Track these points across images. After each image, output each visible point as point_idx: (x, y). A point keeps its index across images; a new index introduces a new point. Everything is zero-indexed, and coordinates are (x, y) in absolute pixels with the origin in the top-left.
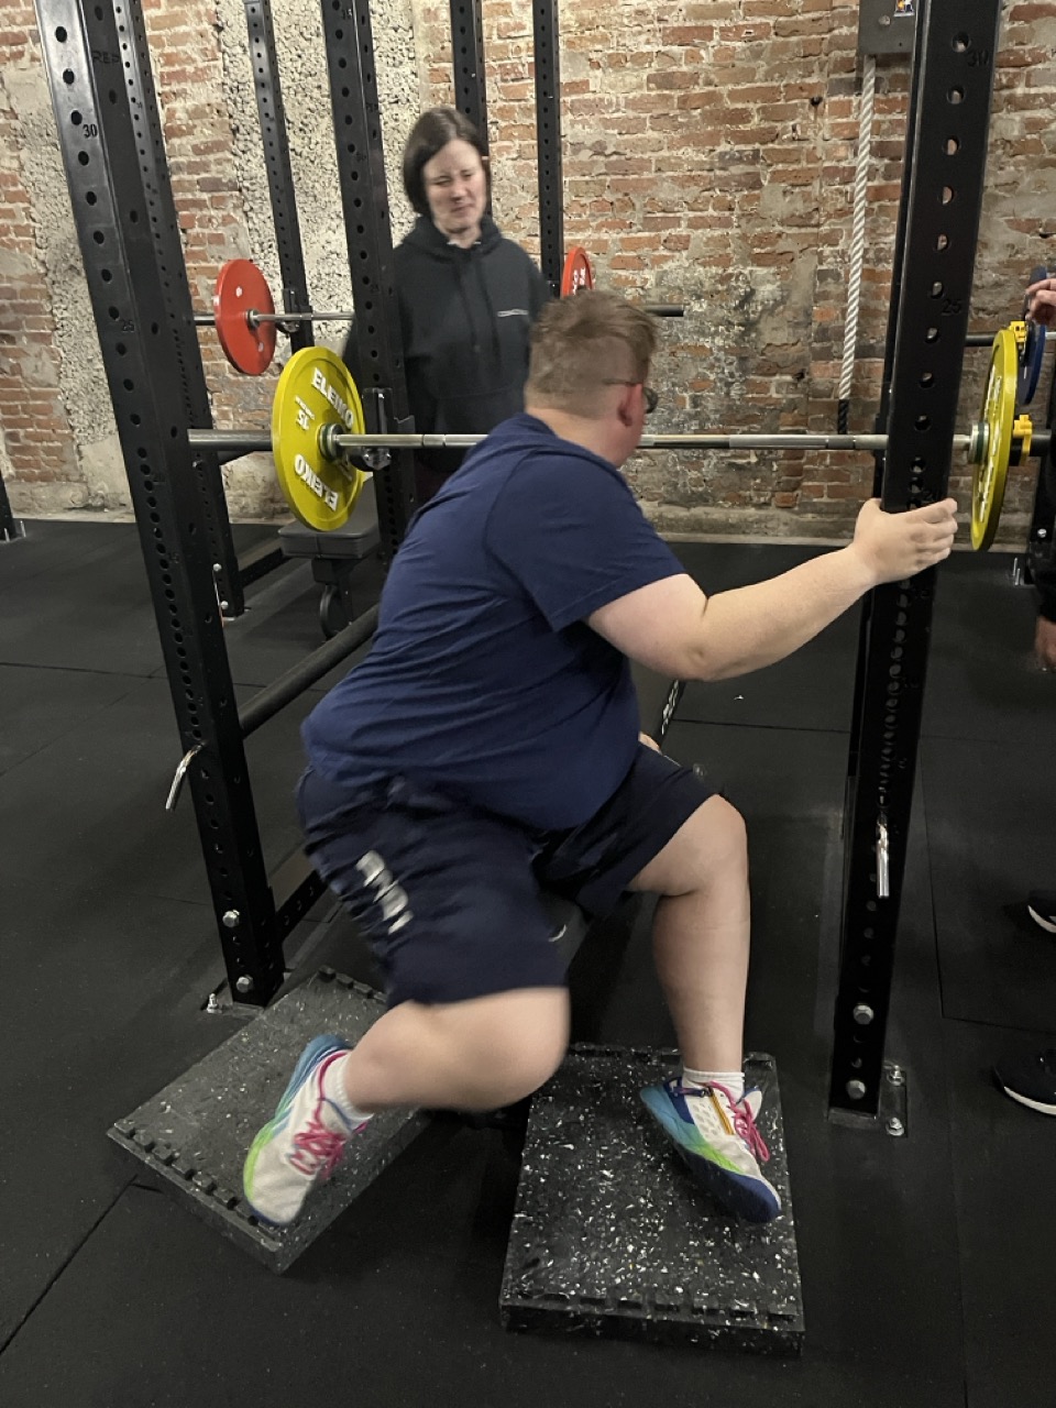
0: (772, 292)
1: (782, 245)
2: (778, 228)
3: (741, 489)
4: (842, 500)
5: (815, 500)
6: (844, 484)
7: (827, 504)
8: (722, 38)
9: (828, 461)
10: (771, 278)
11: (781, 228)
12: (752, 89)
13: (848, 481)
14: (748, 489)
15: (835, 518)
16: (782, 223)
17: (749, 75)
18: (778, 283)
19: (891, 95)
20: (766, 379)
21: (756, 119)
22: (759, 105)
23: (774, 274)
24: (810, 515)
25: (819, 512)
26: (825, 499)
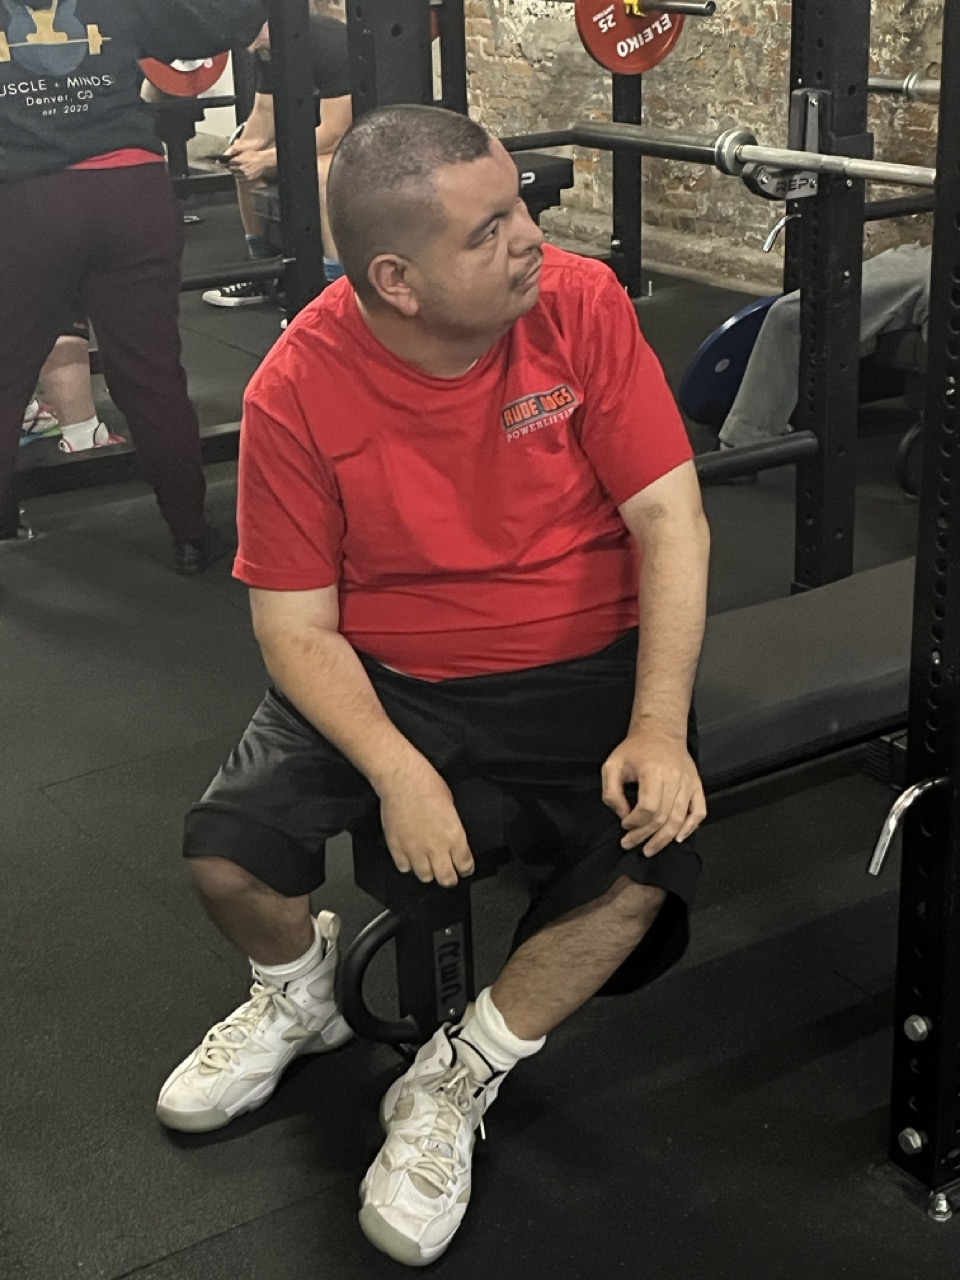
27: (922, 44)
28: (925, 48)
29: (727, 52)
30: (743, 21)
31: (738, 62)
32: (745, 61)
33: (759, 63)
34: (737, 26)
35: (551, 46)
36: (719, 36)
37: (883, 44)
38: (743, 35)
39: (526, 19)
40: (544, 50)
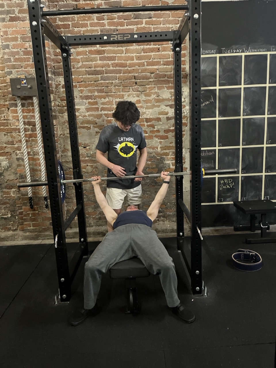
0: (6, 164)
1: (7, 150)
2: (5, 145)
3: (7, 225)
4: (37, 228)
5: (29, 228)
6: (37, 222)
7: (33, 229)
9: (30, 216)
10: (5, 160)
11: (6, 145)
13: (38, 221)
14: (10, 225)
15: (36, 233)
16: (5, 143)
18: (8, 161)
19: (29, 108)
20: (9, 190)
23: (6, 159)
24: (28, 233)
25: (31, 232)
26: (32, 228)
27: (3, 176)
28: (4, 176)
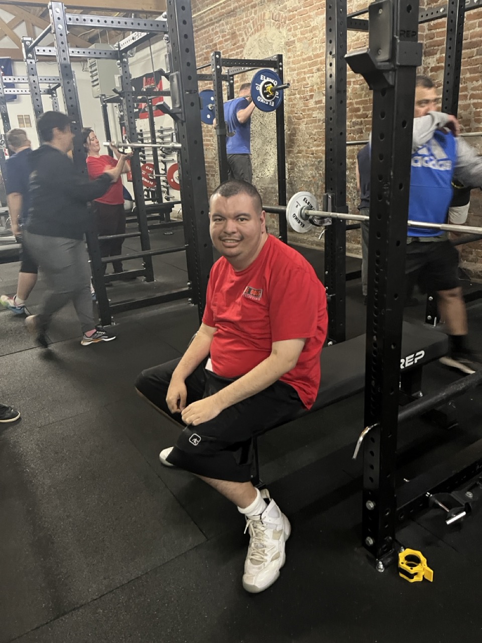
8: (354, 84)
12: (361, 100)
17: (360, 96)
21: (361, 111)
22: (363, 106)
29: (309, 186)
30: (313, 177)
31: (312, 188)
32: (314, 188)
33: (318, 188)
34: (312, 179)
35: (263, 185)
36: (307, 181)
37: (351, 182)
38: (313, 181)
39: (256, 179)
40: (261, 187)
